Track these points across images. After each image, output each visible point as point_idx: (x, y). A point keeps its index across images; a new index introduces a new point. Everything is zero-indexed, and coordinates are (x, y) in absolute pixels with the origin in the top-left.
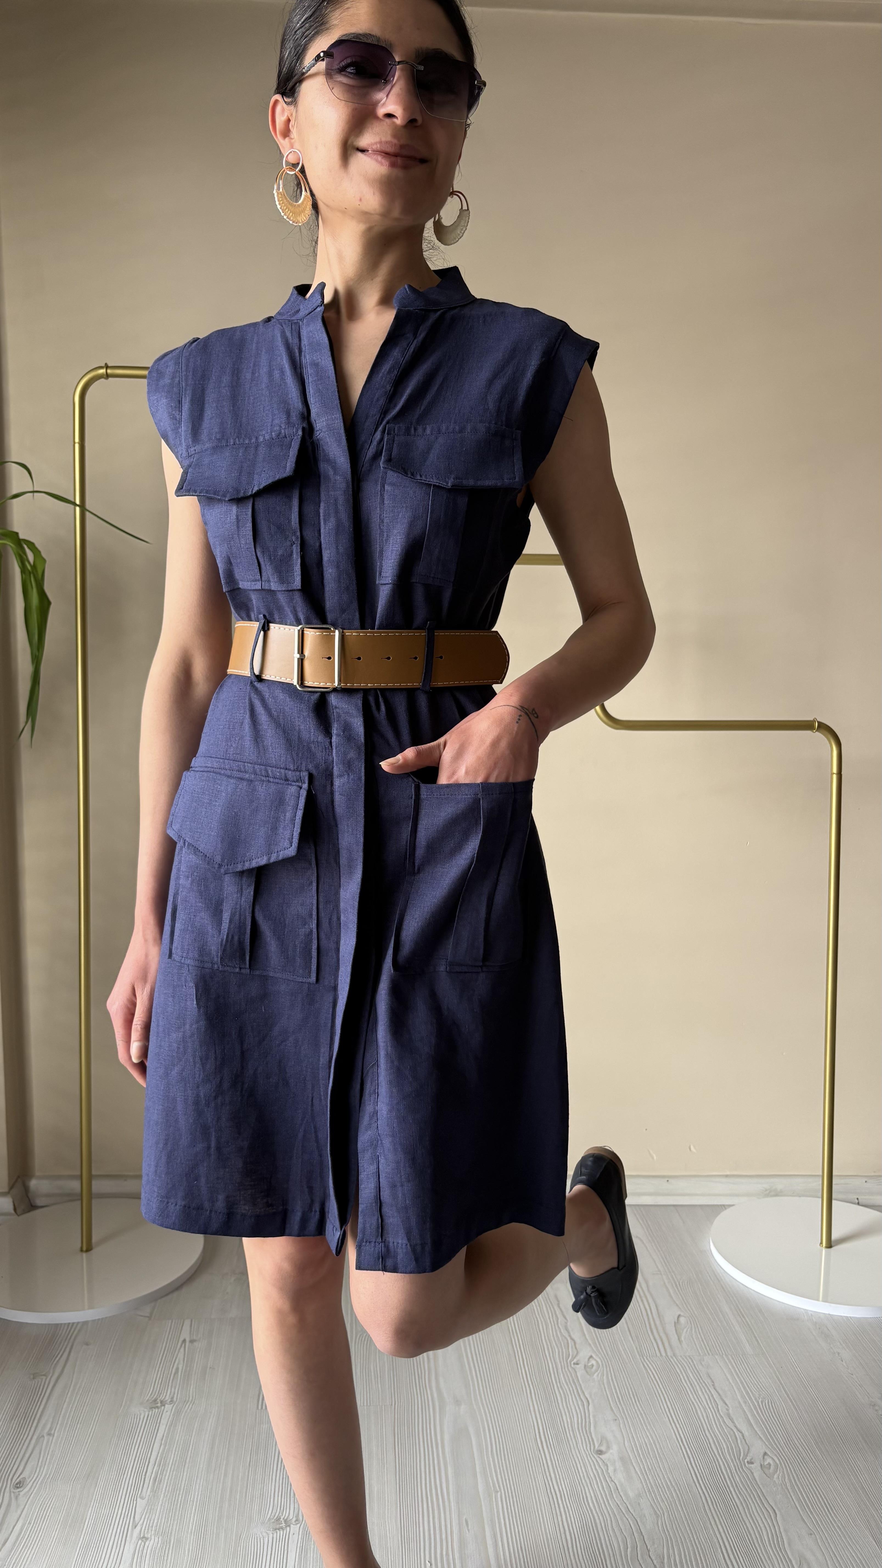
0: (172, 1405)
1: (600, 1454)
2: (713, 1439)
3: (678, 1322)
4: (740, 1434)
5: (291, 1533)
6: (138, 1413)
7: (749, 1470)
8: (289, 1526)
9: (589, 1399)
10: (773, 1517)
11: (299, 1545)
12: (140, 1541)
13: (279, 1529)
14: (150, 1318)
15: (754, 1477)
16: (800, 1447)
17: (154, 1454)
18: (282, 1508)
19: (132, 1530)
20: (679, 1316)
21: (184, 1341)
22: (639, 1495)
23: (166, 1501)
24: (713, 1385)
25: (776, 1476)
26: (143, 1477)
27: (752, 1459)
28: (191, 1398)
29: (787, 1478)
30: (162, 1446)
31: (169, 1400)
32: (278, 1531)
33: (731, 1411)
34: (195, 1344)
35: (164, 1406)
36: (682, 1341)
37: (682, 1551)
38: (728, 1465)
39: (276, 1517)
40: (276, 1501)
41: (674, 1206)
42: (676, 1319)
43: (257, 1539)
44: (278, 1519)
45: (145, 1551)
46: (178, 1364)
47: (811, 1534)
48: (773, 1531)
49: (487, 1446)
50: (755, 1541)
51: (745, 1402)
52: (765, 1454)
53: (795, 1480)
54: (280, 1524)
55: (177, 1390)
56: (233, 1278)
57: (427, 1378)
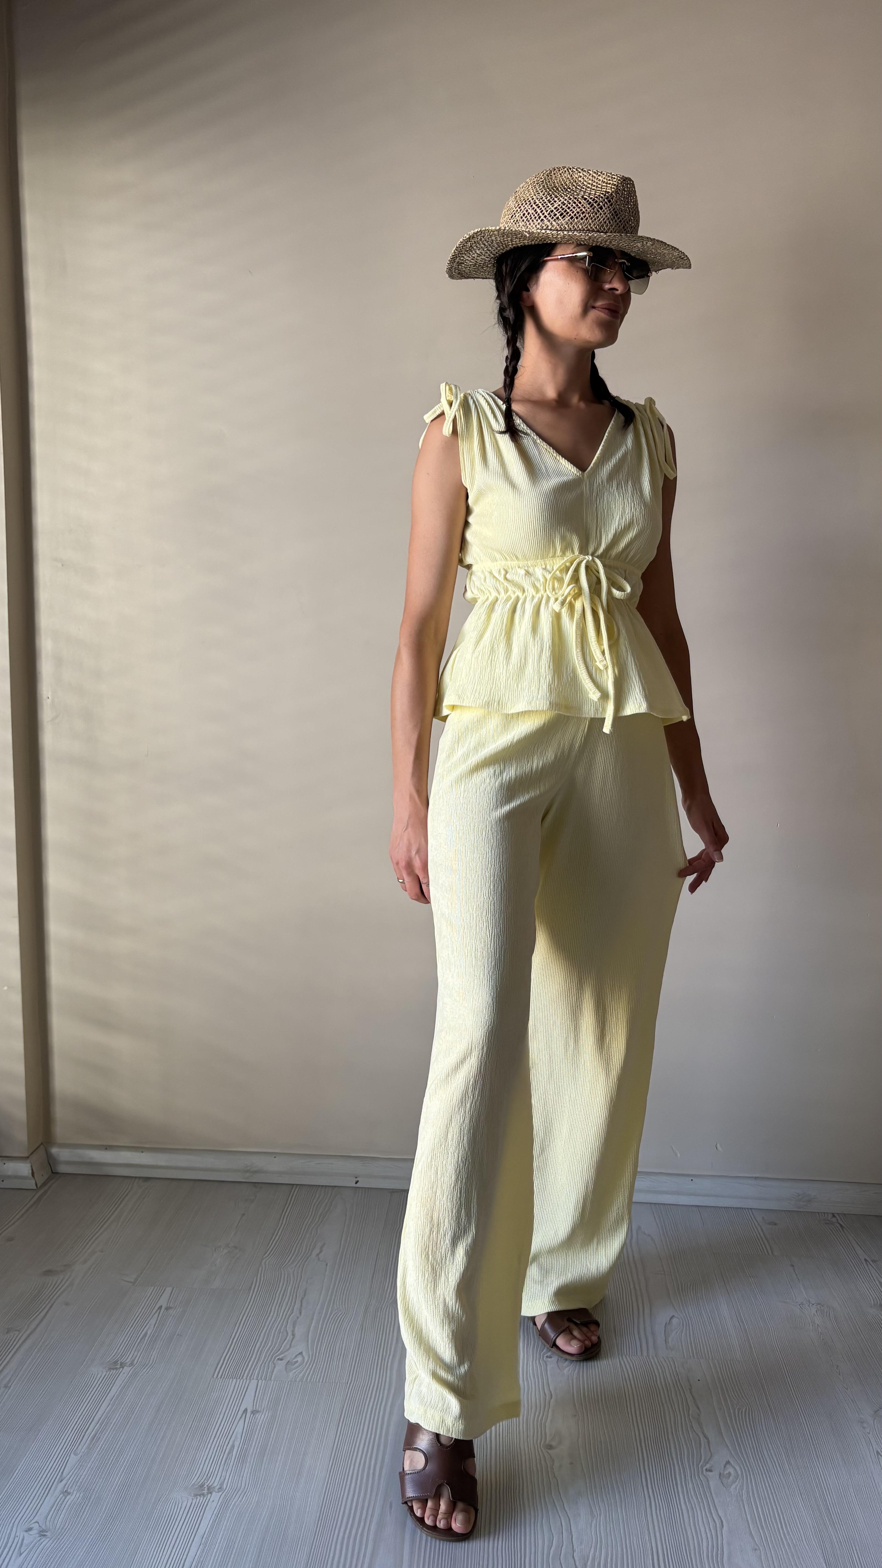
0: (131, 1367)
1: (550, 1449)
2: (675, 1443)
3: (669, 1323)
4: (706, 1440)
5: (211, 1500)
6: (96, 1373)
7: (706, 1478)
8: (211, 1493)
9: (552, 1393)
10: (718, 1529)
11: (215, 1513)
12: (62, 1495)
13: (200, 1495)
14: (134, 1283)
15: (709, 1485)
17: (100, 1413)
18: (209, 1475)
19: (58, 1483)
20: (673, 1316)
21: (160, 1307)
23: (98, 1458)
24: (690, 1389)
25: (734, 1486)
26: (83, 1434)
27: (712, 1467)
28: (150, 1363)
29: (745, 1489)
30: (110, 1406)
31: (129, 1363)
32: (199, 1497)
33: (702, 1416)
34: (171, 1311)
35: (123, 1368)
36: (668, 1342)
37: (610, 1554)
38: (684, 1471)
39: (201, 1483)
40: (205, 1468)
41: (698, 1206)
42: (669, 1319)
43: (175, 1504)
44: (202, 1486)
45: (63, 1506)
46: (148, 1330)
47: (756, 1549)
48: (715, 1543)
50: (692, 1552)
51: (720, 1409)
53: (753, 1493)
54: (202, 1490)
55: (139, 1354)
56: (225, 1251)
57: (390, 1360)
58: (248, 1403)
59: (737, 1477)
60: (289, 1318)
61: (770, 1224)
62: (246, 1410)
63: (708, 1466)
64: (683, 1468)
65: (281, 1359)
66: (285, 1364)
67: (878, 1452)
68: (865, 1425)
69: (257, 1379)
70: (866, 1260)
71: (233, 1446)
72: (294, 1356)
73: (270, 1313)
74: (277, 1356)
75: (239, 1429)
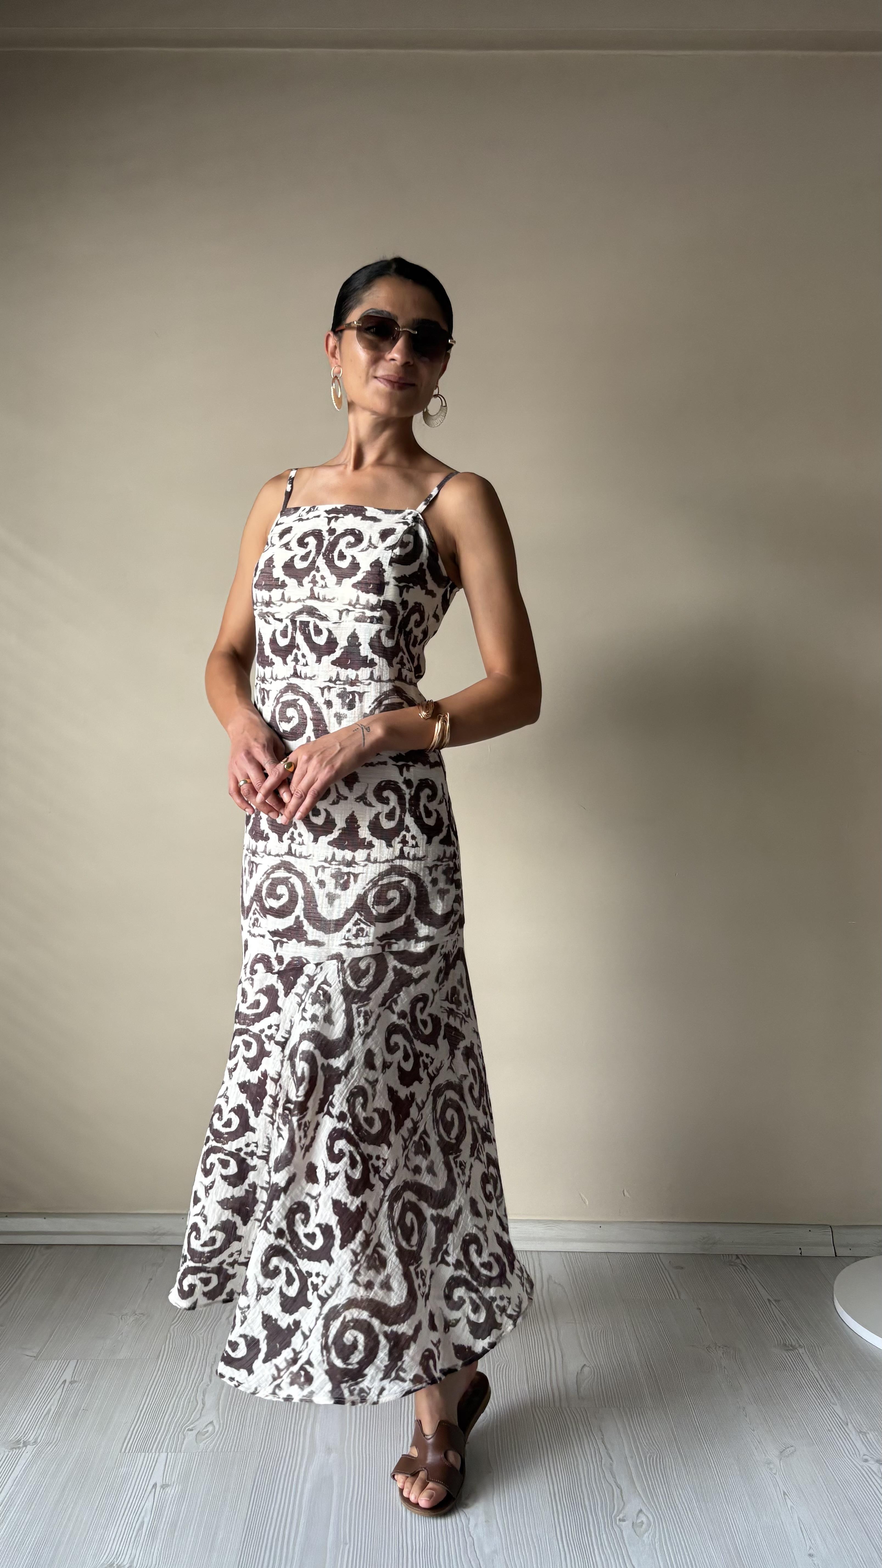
0: (33, 1447)
2: (588, 1495)
3: (581, 1373)
4: (619, 1491)
7: (620, 1528)
14: (36, 1357)
15: (622, 1535)
16: (679, 1506)
17: (3, 1494)
20: (584, 1366)
21: (65, 1382)
22: (495, 1552)
24: (602, 1439)
25: (646, 1535)
27: (625, 1516)
28: (55, 1440)
29: (657, 1538)
31: (33, 1441)
33: (614, 1466)
34: (75, 1385)
35: (26, 1446)
36: (580, 1392)
38: (598, 1523)
40: (114, 1548)
41: (606, 1253)
42: (580, 1369)
46: (52, 1404)
49: (348, 1495)
51: (632, 1457)
52: (641, 1511)
53: (665, 1540)
55: (43, 1431)
56: (132, 1319)
57: (303, 1424)
58: (157, 1478)
59: (649, 1525)
60: (198, 1386)
61: (677, 1268)
62: (155, 1485)
63: (621, 1516)
64: (597, 1519)
65: (192, 1430)
66: (194, 1435)
67: (784, 1493)
68: (772, 1466)
69: (167, 1451)
70: (769, 1300)
71: (143, 1523)
72: (204, 1425)
73: (179, 1382)
74: (187, 1426)
75: (149, 1504)
